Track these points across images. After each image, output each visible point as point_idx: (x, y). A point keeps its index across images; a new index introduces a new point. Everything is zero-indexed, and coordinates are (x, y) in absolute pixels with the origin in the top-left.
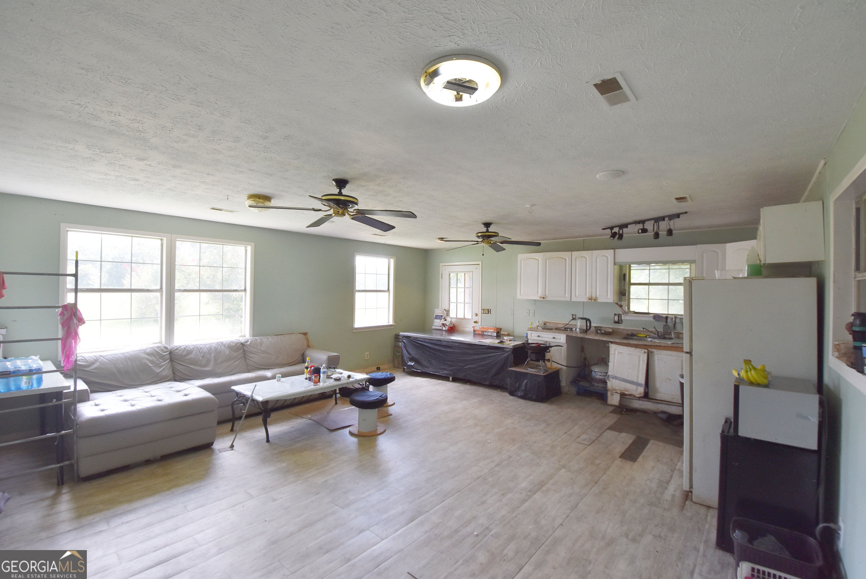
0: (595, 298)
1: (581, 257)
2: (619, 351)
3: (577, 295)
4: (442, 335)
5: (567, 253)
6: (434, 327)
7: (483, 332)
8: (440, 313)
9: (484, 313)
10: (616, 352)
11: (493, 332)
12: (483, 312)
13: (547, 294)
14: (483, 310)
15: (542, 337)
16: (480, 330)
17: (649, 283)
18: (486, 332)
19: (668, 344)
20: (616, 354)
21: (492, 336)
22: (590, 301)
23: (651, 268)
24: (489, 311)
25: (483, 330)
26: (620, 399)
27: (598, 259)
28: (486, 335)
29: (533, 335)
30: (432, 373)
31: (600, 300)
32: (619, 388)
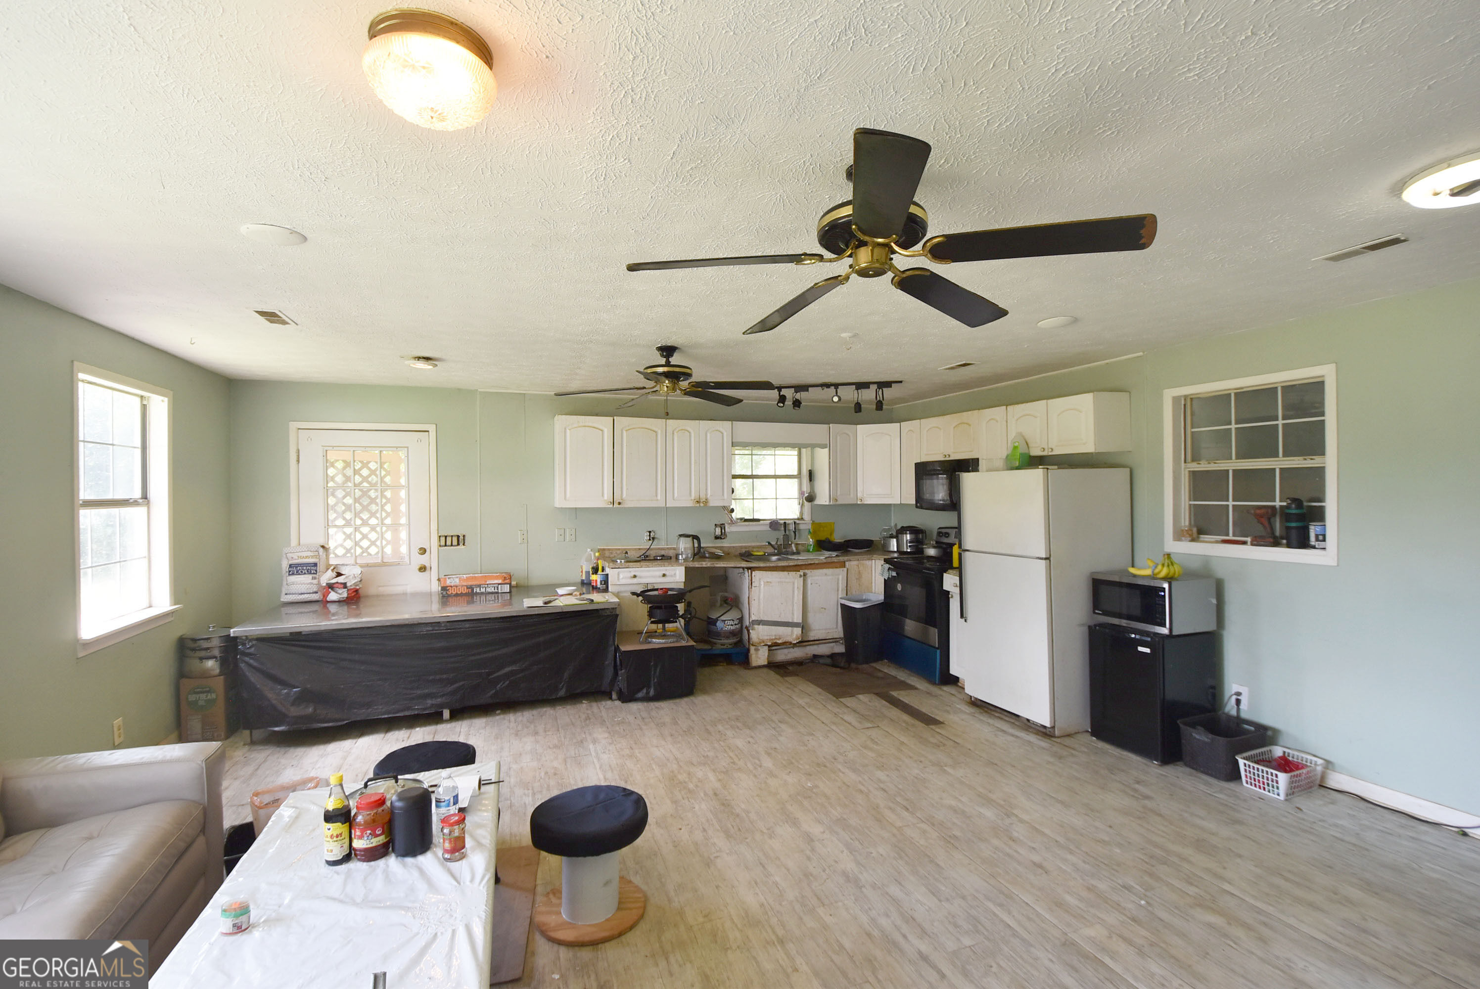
0: (704, 500)
1: (682, 430)
2: (765, 581)
3: (676, 495)
4: (327, 614)
5: (660, 420)
6: (285, 599)
7: (471, 588)
8: (307, 557)
9: (446, 545)
10: (762, 583)
11: (499, 584)
12: (443, 543)
13: (624, 496)
14: (443, 539)
15: (640, 577)
16: (465, 584)
17: (752, 475)
18: (479, 586)
19: (822, 560)
20: (762, 586)
21: (497, 593)
22: (698, 505)
23: (754, 452)
24: (460, 540)
25: (470, 583)
26: (769, 653)
27: (709, 435)
28: (482, 593)
29: (621, 576)
30: (386, 716)
31: (712, 503)
32: (768, 638)
